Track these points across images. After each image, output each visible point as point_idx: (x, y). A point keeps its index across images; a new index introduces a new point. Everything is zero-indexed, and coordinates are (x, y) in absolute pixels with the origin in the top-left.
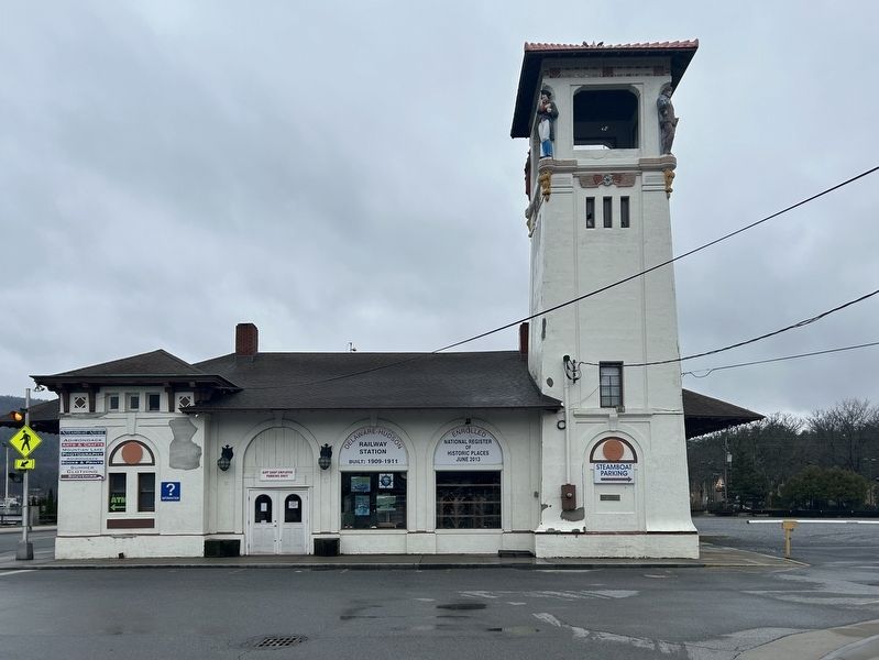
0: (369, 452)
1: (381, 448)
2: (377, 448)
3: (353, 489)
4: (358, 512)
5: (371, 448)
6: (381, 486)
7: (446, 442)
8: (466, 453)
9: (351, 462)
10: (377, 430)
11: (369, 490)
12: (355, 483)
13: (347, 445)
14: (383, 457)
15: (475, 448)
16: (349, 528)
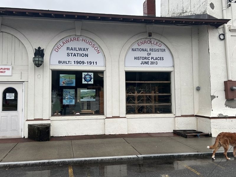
0: (75, 55)
1: (84, 52)
2: (81, 52)
3: (62, 84)
4: (65, 102)
5: (76, 52)
6: (84, 82)
7: (133, 50)
8: (148, 58)
9: (60, 62)
10: (81, 38)
11: (74, 85)
12: (64, 80)
13: (56, 48)
14: (85, 59)
15: (154, 54)
16: (57, 115)
